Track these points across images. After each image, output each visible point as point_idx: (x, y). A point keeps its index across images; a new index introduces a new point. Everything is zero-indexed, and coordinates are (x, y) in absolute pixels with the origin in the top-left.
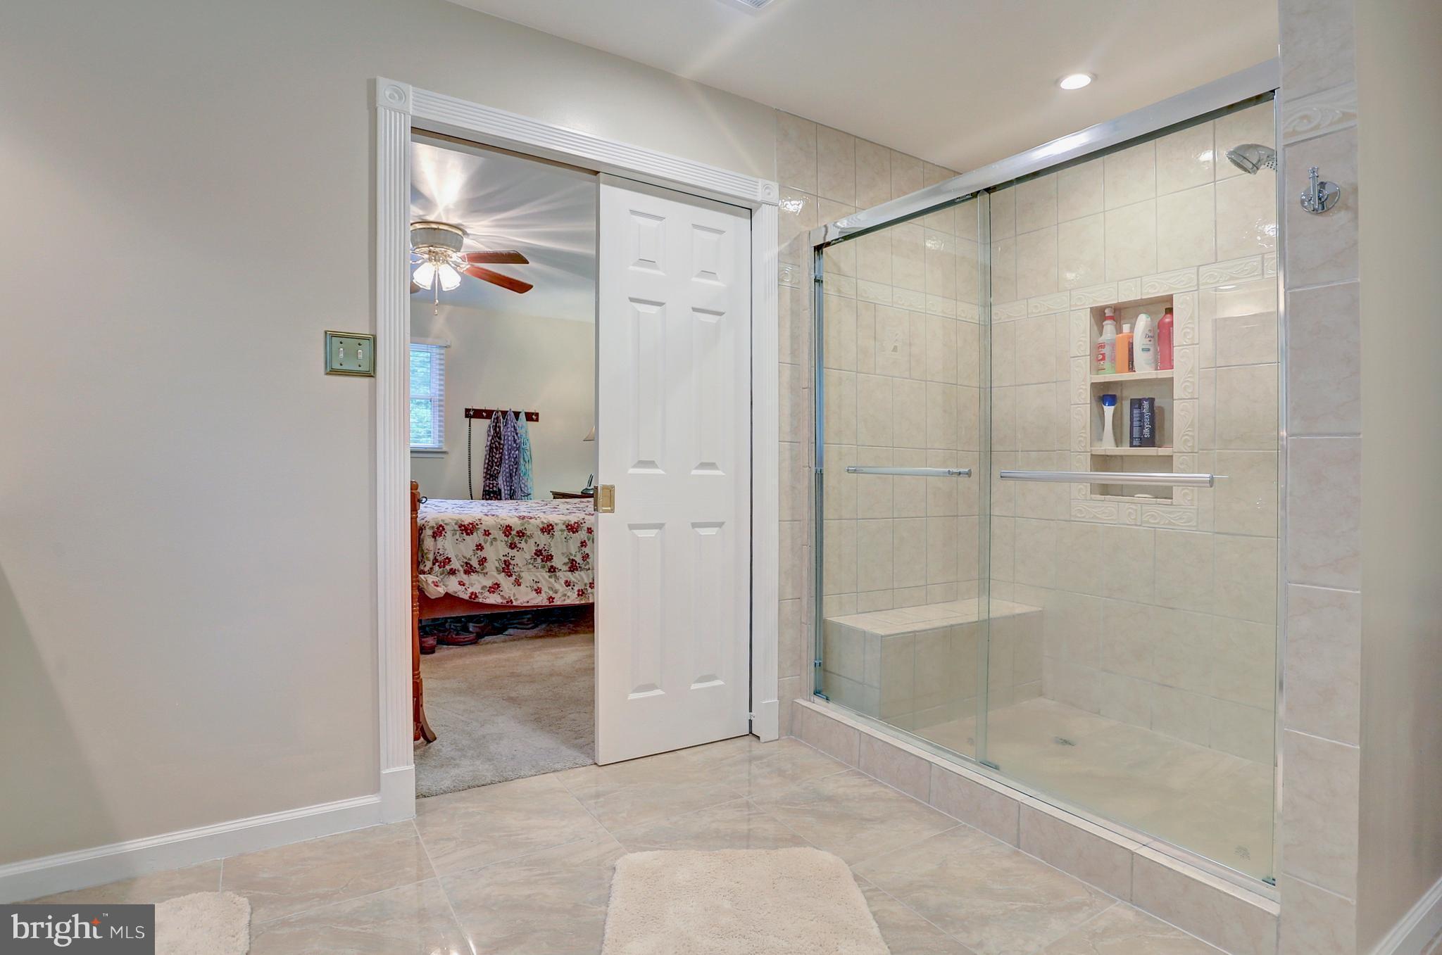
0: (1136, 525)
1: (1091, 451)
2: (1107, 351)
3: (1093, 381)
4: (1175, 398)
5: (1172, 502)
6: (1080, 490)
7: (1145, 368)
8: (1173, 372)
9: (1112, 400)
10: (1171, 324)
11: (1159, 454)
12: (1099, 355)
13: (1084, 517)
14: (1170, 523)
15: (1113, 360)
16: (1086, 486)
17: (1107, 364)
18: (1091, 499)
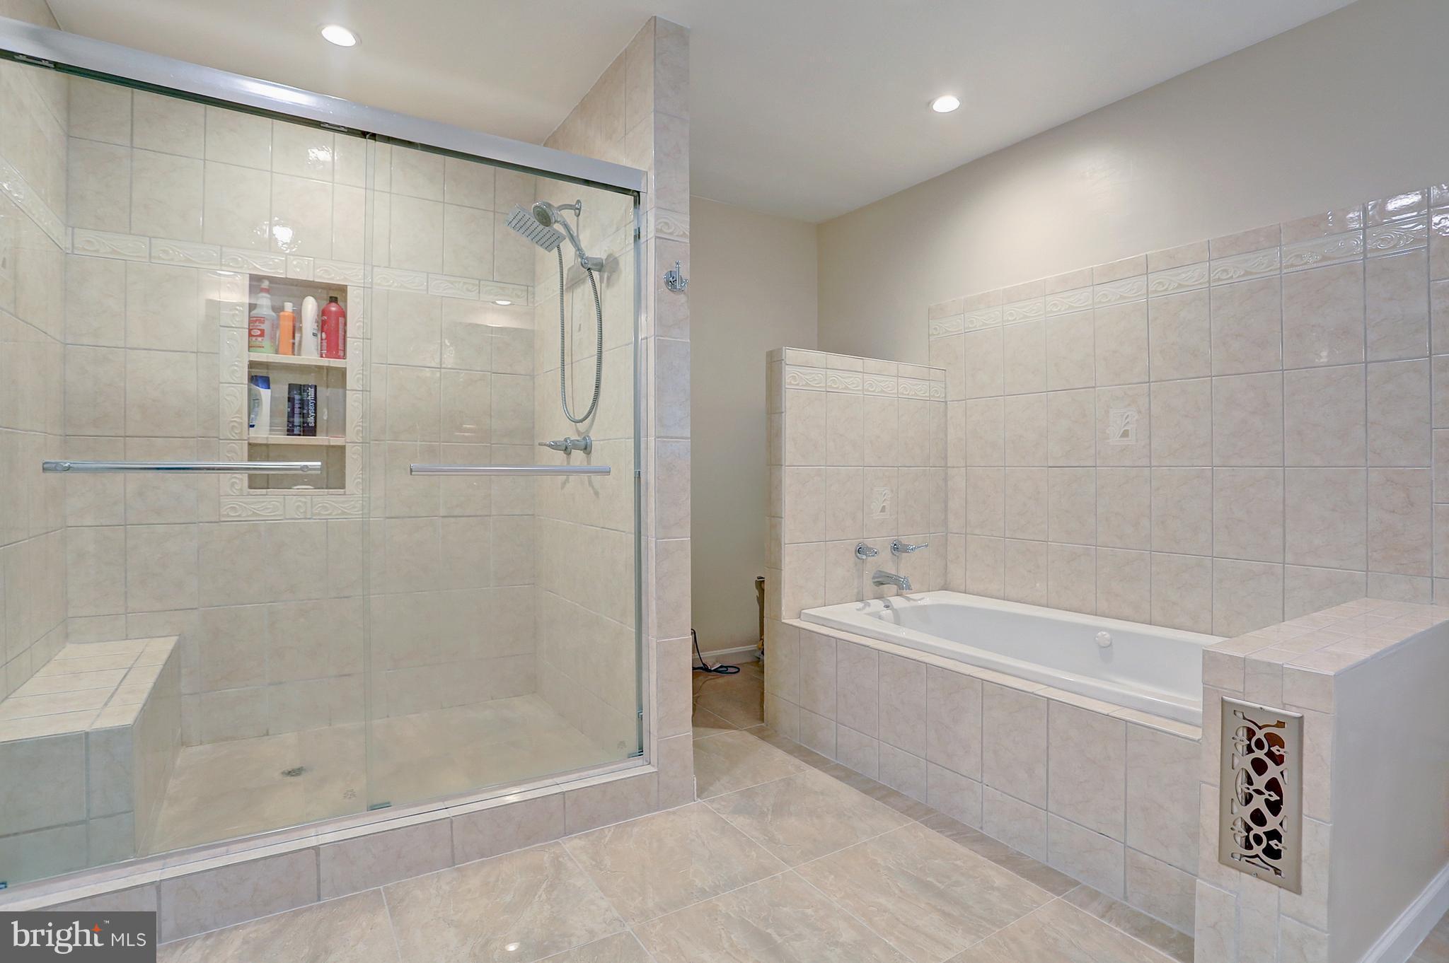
0: (306, 519)
1: (249, 438)
2: (266, 326)
3: (251, 359)
4: (348, 388)
5: (345, 492)
6: (233, 485)
7: (310, 353)
8: (346, 362)
9: (266, 382)
10: (343, 314)
11: (332, 444)
12: (255, 329)
13: (239, 516)
14: (344, 513)
15: (273, 338)
16: (241, 480)
17: (266, 342)
18: (249, 494)
